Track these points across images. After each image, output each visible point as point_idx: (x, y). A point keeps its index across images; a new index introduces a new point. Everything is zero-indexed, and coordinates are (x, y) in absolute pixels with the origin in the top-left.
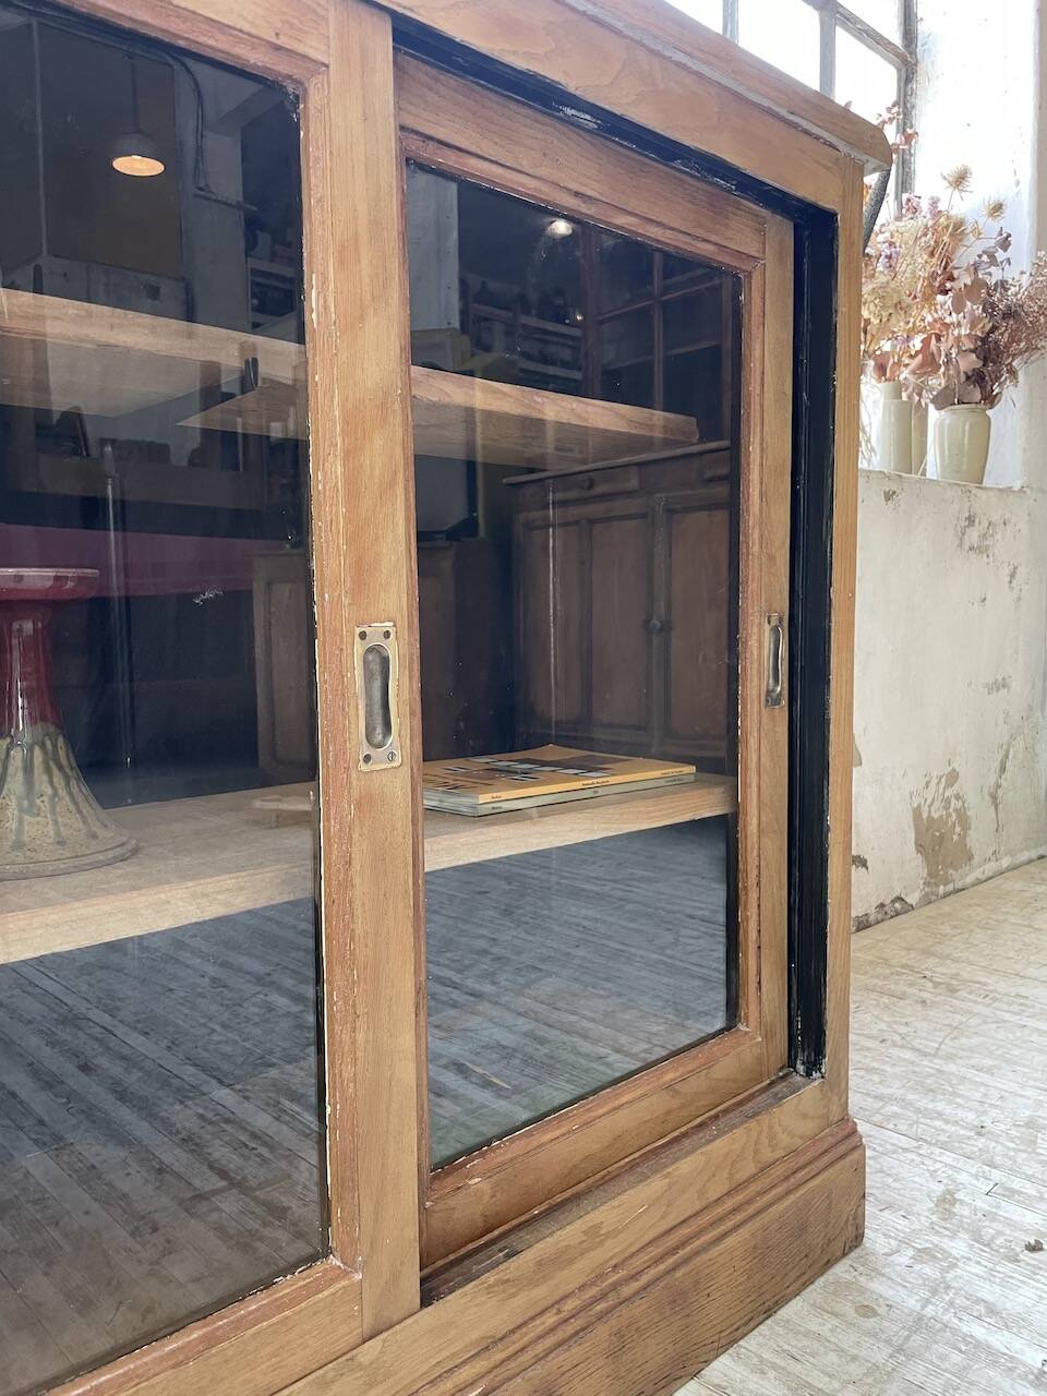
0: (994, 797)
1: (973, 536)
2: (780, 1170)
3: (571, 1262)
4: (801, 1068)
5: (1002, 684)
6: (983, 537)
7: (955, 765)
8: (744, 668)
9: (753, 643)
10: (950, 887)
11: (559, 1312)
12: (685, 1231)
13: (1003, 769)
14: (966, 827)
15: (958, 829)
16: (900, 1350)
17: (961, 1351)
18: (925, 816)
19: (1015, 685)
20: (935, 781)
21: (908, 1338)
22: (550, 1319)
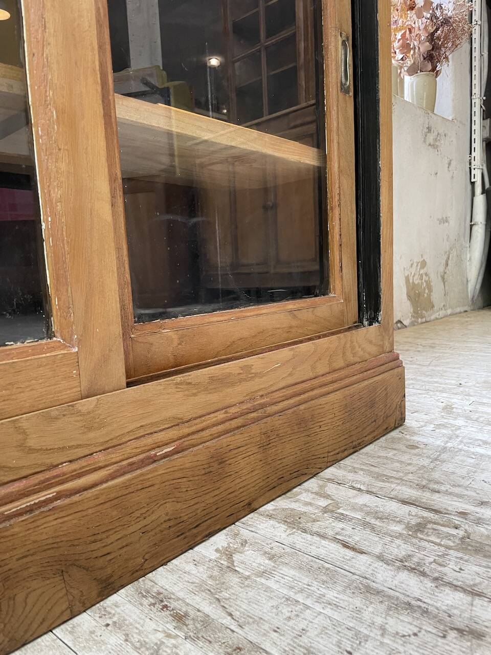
0: (443, 278)
1: (431, 138)
2: (358, 367)
3: (233, 384)
4: (366, 323)
5: (445, 220)
6: (435, 140)
7: (425, 257)
8: (327, 66)
9: (332, 47)
10: (424, 320)
11: (226, 413)
12: (304, 385)
13: (447, 265)
14: (430, 290)
15: (427, 291)
16: (436, 459)
17: (473, 458)
18: (411, 281)
19: (452, 222)
20: (415, 264)
21: (440, 455)
22: (221, 416)
